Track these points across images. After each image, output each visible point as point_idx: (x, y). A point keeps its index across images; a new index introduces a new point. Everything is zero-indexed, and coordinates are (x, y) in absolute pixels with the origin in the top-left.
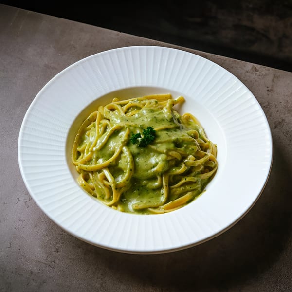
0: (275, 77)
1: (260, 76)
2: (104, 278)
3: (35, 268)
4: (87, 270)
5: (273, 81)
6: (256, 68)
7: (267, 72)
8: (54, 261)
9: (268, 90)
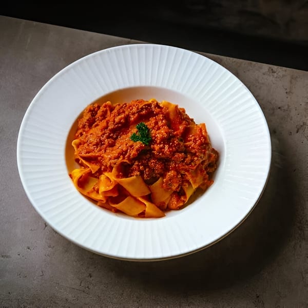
0: (293, 78)
1: (276, 78)
2: (140, 300)
3: (70, 296)
4: (123, 294)
5: (291, 82)
6: (272, 70)
7: (284, 73)
8: (88, 287)
9: (287, 93)
